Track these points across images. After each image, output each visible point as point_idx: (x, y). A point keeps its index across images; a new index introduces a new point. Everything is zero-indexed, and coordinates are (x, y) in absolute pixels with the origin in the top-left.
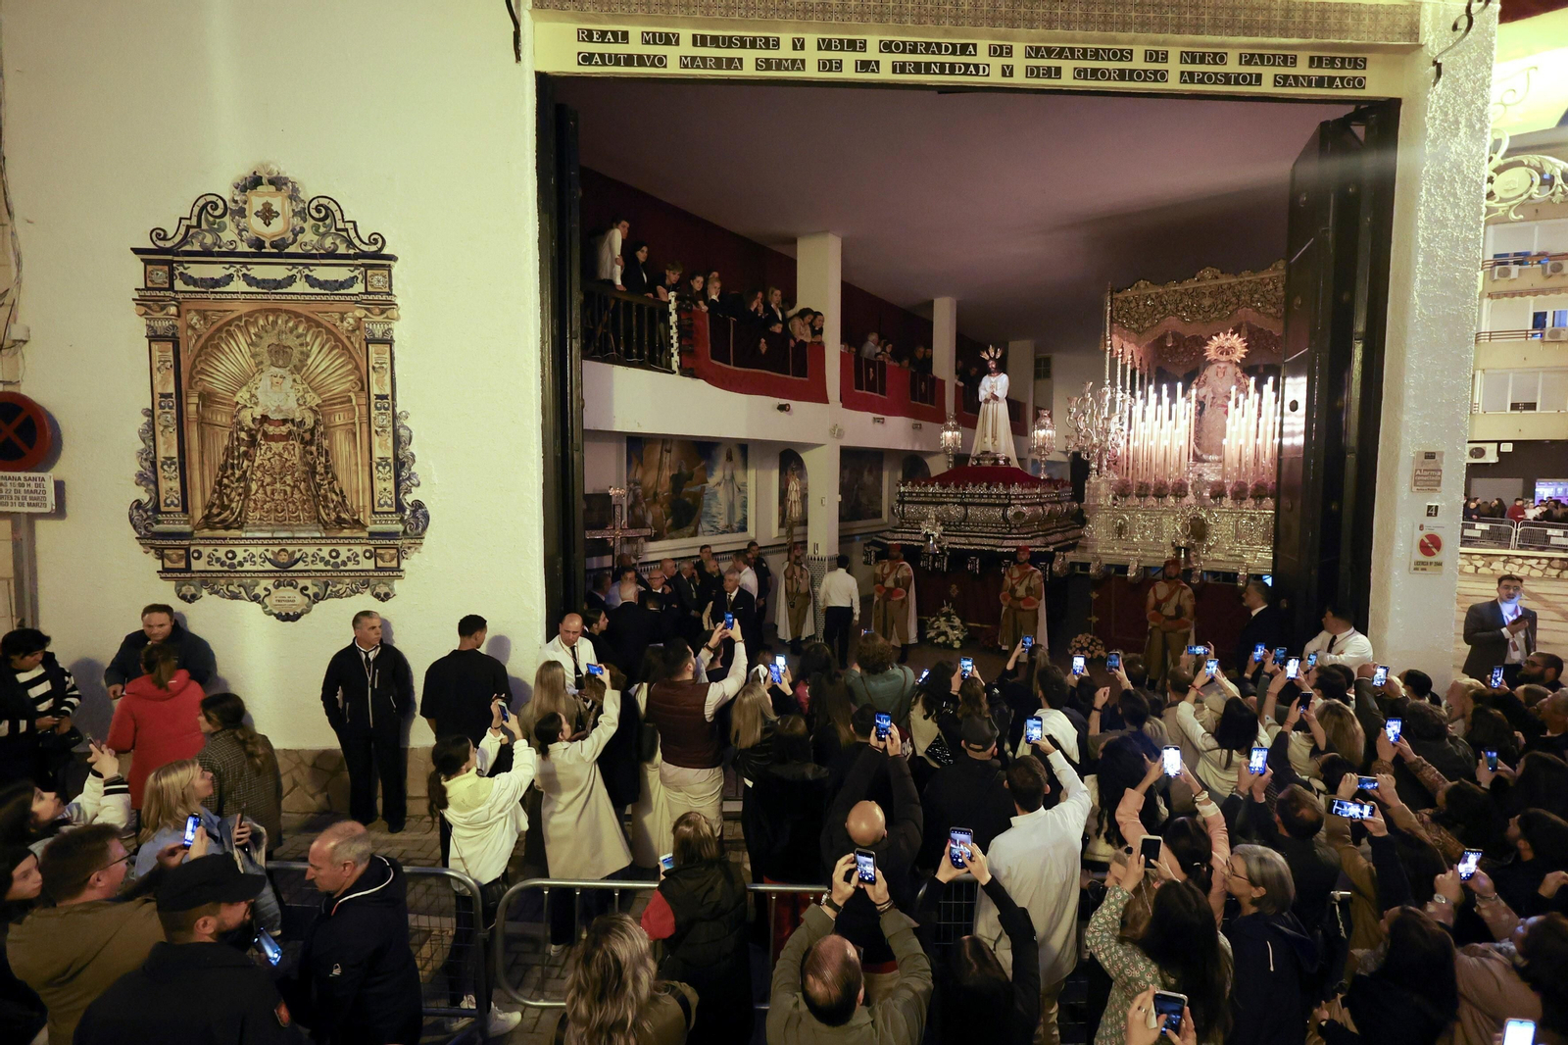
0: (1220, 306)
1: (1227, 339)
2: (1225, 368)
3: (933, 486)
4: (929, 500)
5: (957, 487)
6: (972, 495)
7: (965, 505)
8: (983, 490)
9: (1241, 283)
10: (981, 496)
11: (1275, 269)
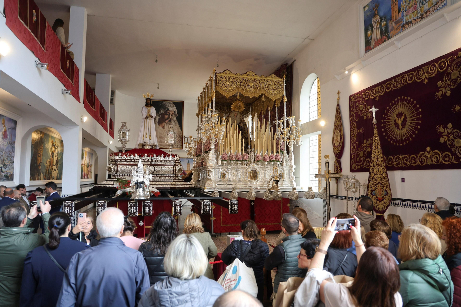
0: (255, 87)
1: (239, 103)
2: (237, 114)
3: (134, 156)
4: (132, 163)
5: (149, 156)
6: (156, 161)
7: (153, 165)
8: (162, 158)
9: (261, 80)
10: (161, 161)
11: (272, 77)
